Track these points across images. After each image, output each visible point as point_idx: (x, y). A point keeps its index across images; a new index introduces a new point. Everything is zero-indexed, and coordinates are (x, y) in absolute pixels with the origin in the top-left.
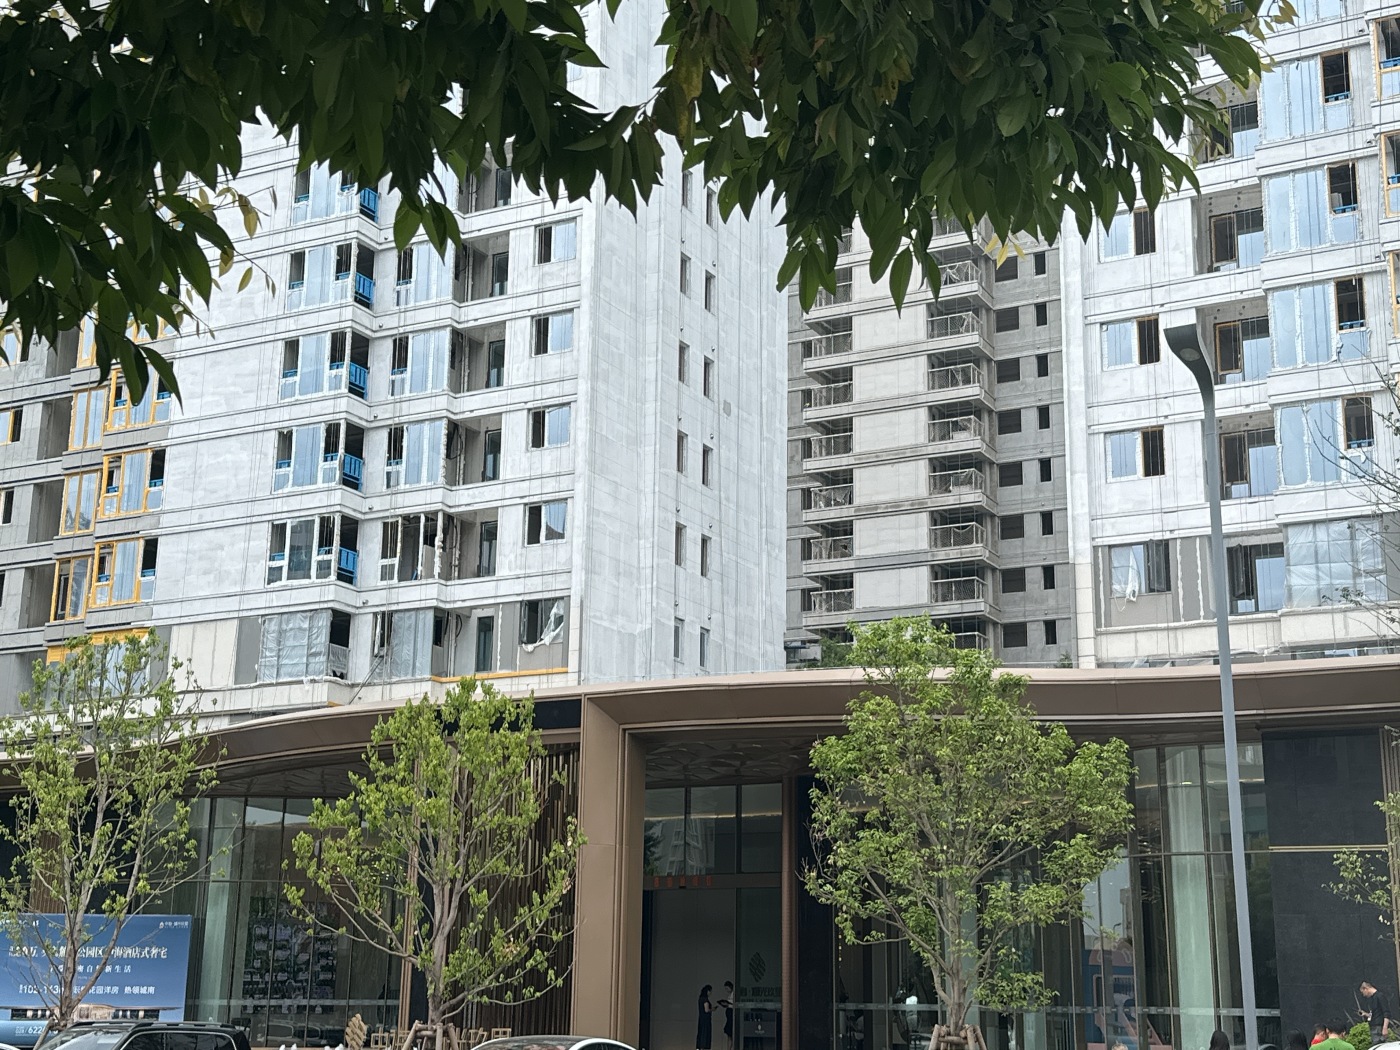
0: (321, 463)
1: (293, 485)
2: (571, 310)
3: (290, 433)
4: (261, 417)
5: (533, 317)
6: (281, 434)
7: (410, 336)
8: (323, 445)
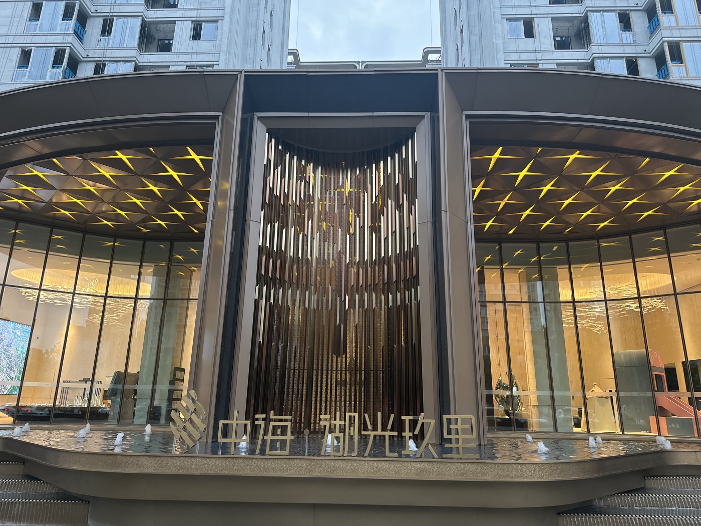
0: (50, 69)
1: (28, 78)
2: (216, 21)
3: (30, 52)
4: (11, 40)
5: (193, 21)
6: (23, 51)
7: (115, 18)
8: (52, 59)
